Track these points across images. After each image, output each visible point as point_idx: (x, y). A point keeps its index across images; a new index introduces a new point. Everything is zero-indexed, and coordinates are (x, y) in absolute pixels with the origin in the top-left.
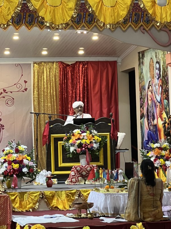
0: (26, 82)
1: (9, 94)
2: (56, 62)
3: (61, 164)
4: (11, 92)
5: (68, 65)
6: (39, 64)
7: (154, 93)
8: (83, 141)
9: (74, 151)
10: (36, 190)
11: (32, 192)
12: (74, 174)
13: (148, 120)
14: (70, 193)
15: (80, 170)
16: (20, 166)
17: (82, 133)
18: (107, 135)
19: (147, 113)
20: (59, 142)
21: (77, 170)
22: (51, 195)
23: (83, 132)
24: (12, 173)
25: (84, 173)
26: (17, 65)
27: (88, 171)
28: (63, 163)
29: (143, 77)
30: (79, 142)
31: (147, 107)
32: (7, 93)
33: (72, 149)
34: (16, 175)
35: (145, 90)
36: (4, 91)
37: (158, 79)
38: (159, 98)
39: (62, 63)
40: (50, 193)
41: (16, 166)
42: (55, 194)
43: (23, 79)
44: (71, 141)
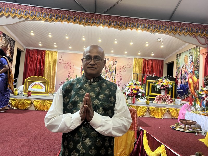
2: (142, 58)
3: (150, 94)
4: (126, 67)
5: (146, 60)
6: (136, 58)
7: (187, 69)
8: (164, 84)
9: (160, 88)
11: (143, 107)
12: (159, 99)
13: (181, 80)
14: (163, 109)
15: (162, 97)
16: (137, 92)
17: (163, 80)
19: (181, 77)
20: (150, 84)
21: (161, 97)
22: (152, 109)
24: (133, 95)
25: (164, 99)
26: (128, 58)
27: (166, 98)
28: (152, 93)
29: (179, 64)
30: (162, 84)
31: (181, 75)
32: (124, 67)
33: (158, 87)
34: (135, 96)
35: (180, 68)
37: (191, 63)
38: (190, 71)
39: (144, 59)
41: (135, 92)
43: (130, 63)
44: (157, 84)
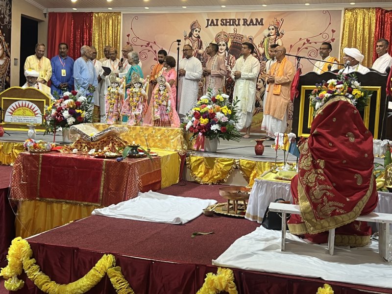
0: (333, 31)
1: (313, 44)
2: (373, 8)
4: (316, 43)
5: (387, 11)
6: (352, 10)
10: (228, 157)
11: (223, 159)
16: (209, 121)
17: (337, 85)
18: (378, 89)
22: (248, 166)
23: (339, 83)
24: (197, 130)
26: (324, 12)
32: (310, 43)
33: (317, 106)
34: (203, 133)
36: (308, 41)
39: (379, 8)
40: (248, 163)
41: (204, 121)
42: (255, 165)
43: (331, 27)
